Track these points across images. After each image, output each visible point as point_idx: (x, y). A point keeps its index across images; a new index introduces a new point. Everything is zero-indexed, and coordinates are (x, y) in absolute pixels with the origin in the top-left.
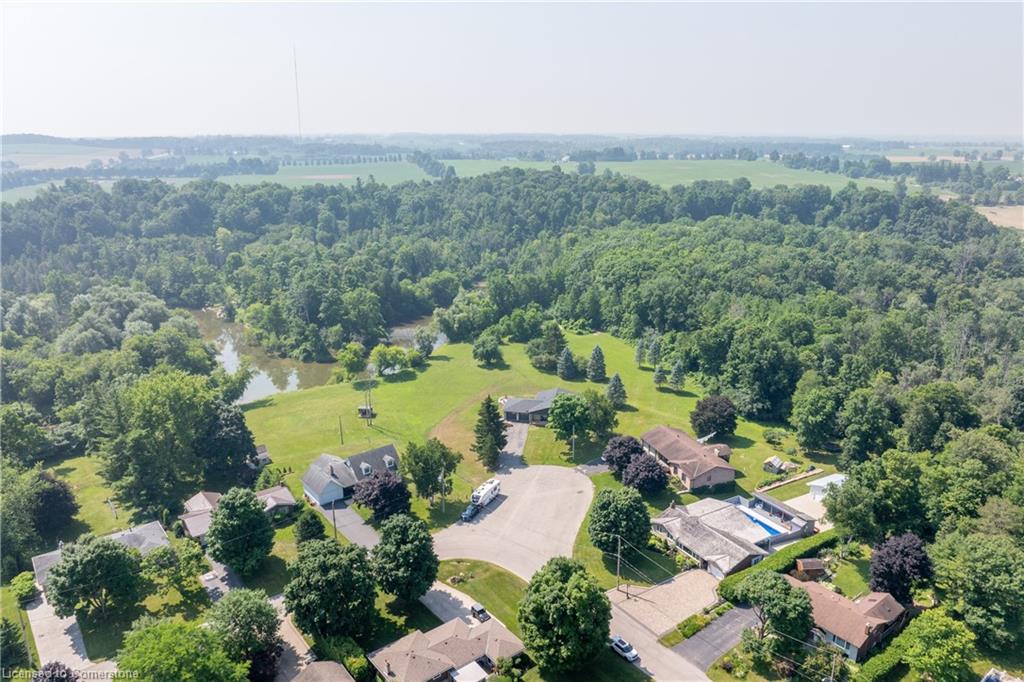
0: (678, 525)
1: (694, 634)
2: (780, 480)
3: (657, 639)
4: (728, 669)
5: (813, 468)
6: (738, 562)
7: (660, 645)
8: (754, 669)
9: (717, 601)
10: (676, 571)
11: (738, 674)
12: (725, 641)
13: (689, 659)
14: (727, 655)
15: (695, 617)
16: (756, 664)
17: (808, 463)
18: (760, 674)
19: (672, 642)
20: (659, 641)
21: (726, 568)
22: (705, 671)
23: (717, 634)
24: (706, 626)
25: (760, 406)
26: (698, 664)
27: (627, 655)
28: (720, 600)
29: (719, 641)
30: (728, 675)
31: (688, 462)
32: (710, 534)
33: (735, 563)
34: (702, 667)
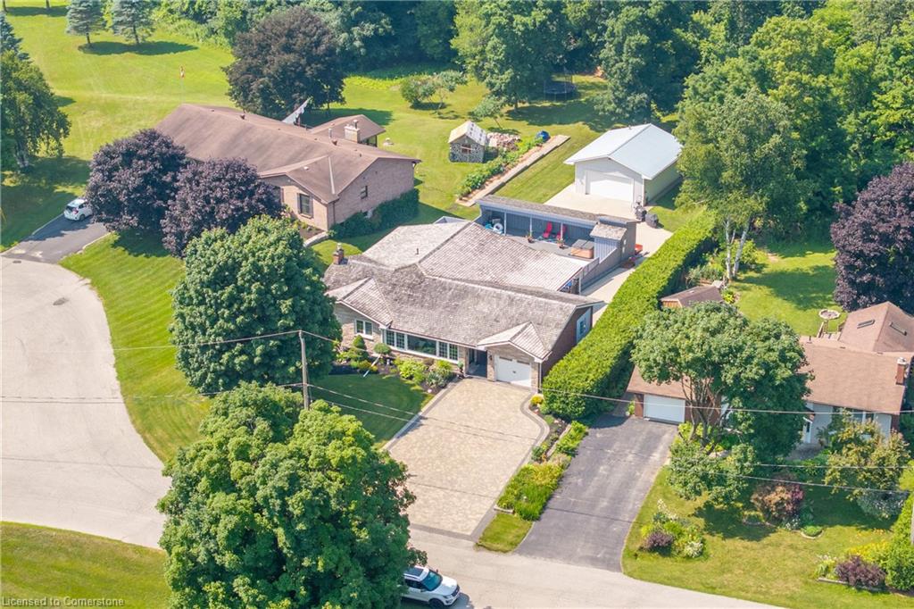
0: (375, 295)
1: (544, 507)
2: (497, 172)
3: (472, 544)
4: (662, 547)
5: (546, 137)
6: (559, 331)
7: (485, 554)
8: (711, 530)
9: (547, 430)
10: (416, 400)
11: (688, 550)
12: (619, 499)
13: (570, 558)
14: (640, 523)
15: (525, 472)
16: (707, 520)
17: (528, 131)
18: (729, 534)
19: (510, 538)
20: (479, 546)
21: (540, 352)
22: (619, 569)
23: (591, 490)
24: (557, 485)
25: (368, 29)
26: (594, 561)
27: (438, 593)
28: (552, 425)
29: (604, 503)
30: (668, 561)
31: (304, 165)
32: (462, 294)
33: (553, 335)
34: (610, 564)
